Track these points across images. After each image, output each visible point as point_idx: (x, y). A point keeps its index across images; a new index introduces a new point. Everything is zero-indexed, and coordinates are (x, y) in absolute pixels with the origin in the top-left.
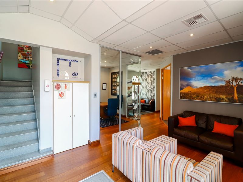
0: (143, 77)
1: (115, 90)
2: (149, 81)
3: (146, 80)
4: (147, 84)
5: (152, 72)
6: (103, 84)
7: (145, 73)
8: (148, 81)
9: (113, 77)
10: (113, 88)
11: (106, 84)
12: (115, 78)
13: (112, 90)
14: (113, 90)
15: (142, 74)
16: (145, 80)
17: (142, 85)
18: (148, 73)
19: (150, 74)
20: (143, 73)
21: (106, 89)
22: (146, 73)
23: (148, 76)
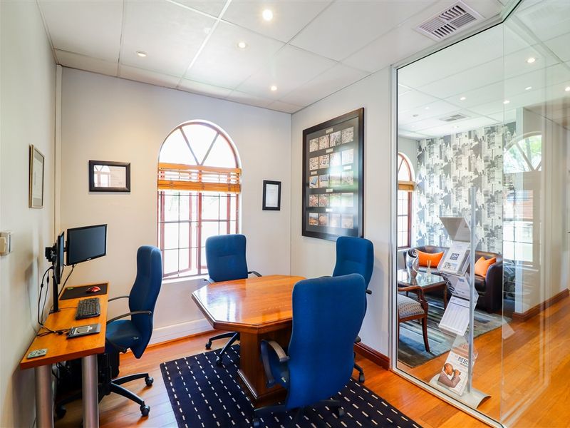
0: (433, 159)
1: (320, 210)
2: (463, 171)
3: (447, 170)
4: (450, 184)
5: (481, 134)
6: (266, 182)
7: (440, 142)
8: (455, 172)
9: (313, 147)
10: (313, 200)
11: (279, 183)
12: (320, 153)
13: (306, 209)
14: (313, 209)
15: (424, 145)
16: (440, 172)
17: (428, 189)
18: (455, 141)
19: (466, 140)
20: (431, 142)
21: (278, 209)
22: (447, 139)
23: (459, 153)
